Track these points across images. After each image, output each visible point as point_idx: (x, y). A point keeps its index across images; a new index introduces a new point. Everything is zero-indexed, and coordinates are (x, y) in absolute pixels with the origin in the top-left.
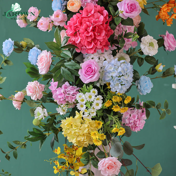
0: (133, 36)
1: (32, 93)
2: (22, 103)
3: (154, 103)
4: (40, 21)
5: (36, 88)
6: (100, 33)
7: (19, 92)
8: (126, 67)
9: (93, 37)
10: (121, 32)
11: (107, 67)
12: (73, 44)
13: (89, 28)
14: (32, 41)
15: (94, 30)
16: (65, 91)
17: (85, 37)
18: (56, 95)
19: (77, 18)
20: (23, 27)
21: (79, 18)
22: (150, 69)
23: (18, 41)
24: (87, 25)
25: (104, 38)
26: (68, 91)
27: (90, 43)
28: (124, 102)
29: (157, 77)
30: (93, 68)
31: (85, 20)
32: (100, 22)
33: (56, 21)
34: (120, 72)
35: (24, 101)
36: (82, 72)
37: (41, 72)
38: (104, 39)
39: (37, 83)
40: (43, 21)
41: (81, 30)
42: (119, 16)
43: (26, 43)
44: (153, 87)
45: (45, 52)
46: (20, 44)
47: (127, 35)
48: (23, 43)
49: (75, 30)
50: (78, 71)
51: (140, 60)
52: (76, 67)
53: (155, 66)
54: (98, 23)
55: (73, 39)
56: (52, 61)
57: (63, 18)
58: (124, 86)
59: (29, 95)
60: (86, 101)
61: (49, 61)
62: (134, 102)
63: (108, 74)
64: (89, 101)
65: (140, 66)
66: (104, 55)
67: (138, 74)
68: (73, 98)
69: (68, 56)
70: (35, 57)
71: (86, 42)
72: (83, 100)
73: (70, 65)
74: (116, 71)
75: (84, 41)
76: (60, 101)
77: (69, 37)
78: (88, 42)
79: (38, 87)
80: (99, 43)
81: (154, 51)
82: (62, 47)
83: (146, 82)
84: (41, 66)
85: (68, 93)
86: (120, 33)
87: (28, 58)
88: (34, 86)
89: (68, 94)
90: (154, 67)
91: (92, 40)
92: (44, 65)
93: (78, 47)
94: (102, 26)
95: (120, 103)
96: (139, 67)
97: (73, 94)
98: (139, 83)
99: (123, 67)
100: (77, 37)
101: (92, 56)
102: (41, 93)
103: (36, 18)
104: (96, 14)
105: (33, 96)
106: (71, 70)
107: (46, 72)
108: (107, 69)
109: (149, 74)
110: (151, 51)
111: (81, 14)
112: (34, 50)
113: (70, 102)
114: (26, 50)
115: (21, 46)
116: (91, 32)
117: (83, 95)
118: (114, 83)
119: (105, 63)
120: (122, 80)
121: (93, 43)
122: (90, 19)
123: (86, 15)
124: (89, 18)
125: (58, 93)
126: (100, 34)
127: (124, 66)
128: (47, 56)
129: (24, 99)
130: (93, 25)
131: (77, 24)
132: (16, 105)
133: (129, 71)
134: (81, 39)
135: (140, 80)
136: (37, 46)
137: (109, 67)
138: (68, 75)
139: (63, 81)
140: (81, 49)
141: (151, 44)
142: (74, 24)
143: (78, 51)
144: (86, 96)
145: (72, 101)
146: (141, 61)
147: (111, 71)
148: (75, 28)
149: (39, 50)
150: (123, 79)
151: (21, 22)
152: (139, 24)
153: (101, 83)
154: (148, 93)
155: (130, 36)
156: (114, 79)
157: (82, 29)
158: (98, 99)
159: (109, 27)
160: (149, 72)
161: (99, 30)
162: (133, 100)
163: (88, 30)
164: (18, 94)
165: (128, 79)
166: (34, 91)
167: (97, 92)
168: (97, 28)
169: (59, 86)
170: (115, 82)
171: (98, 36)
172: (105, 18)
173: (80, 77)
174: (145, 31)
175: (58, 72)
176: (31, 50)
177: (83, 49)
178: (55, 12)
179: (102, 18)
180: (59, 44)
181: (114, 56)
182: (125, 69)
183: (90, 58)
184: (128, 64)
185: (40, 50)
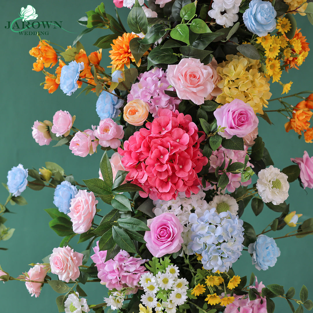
0: (244, 171)
1: (61, 270)
2: (42, 285)
3: (282, 288)
4: (75, 139)
5: (68, 260)
6: (183, 164)
7: (36, 266)
8: (230, 225)
9: (171, 173)
10: (221, 159)
11: (197, 227)
12: (134, 183)
13: (164, 157)
14: (61, 168)
15: (172, 160)
16: (121, 266)
17: (156, 172)
18: (104, 273)
19: (140, 138)
20: (45, 144)
21: (144, 138)
22: (274, 222)
23: (35, 169)
24: (160, 151)
25: (191, 173)
26: (125, 266)
27: (164, 183)
28: (227, 285)
29: (288, 235)
30: (171, 230)
31: (155, 143)
32: (183, 145)
33: (103, 139)
34: (220, 237)
35: (45, 281)
36: (150, 236)
37: (76, 229)
38: (190, 176)
39: (70, 252)
40: (79, 139)
41: (149, 161)
42: (217, 134)
43: (50, 172)
44: (279, 255)
45: (84, 193)
46: (40, 173)
47: (233, 167)
48: (44, 172)
49: (137, 158)
50: (144, 235)
51: (257, 203)
52: (140, 228)
53: (284, 215)
54: (180, 148)
55: (135, 174)
56: (97, 210)
57: (117, 133)
58: (228, 260)
59: (55, 273)
60: (158, 290)
61: (90, 212)
62: (246, 285)
63: (198, 239)
64: (163, 289)
65: (257, 215)
66: (190, 201)
67: (253, 231)
68: (134, 279)
69: (125, 206)
70: (65, 201)
71: (158, 182)
72: (152, 288)
73: (130, 223)
74: (212, 234)
75: (153, 179)
76: (110, 284)
77: (127, 172)
78: (161, 181)
79: (72, 259)
80: (181, 183)
81: (281, 196)
82: (114, 190)
83: (267, 248)
84: (77, 219)
85: (125, 269)
86: (219, 163)
87: (53, 200)
88: (64, 256)
89: (126, 272)
90: (281, 218)
91: (169, 177)
92: (82, 218)
93: (143, 188)
94: (186, 153)
95: (220, 288)
96: (255, 216)
97: (135, 271)
98: (255, 249)
99: (224, 226)
100: (141, 171)
101: (169, 203)
102: (77, 269)
103: (68, 131)
104: (176, 131)
105: (62, 275)
106: (130, 232)
107: (86, 230)
108: (197, 230)
109: (272, 231)
110: (276, 197)
111: (148, 129)
112: (64, 186)
113: (130, 286)
114: (50, 185)
115: (41, 178)
116: (167, 163)
117: (152, 277)
118: (208, 256)
119: (193, 217)
120: (222, 249)
121: (170, 184)
122: (164, 140)
123: (158, 132)
124: (162, 138)
125: (107, 269)
126: (183, 167)
127: (226, 224)
128: (87, 202)
129: (47, 277)
130: (171, 150)
131: (142, 149)
132: (32, 289)
133: (235, 233)
134: (148, 177)
135: (256, 244)
136: (70, 178)
137: (200, 227)
138: (126, 240)
139: (116, 248)
140: (149, 191)
141: (276, 184)
142: (136, 148)
143: (143, 195)
144: (158, 280)
145: (132, 284)
146: (259, 206)
147: (203, 235)
148: (138, 154)
149: (72, 187)
150: (225, 248)
151: (41, 136)
152: (254, 141)
153: (186, 249)
154: (272, 266)
155: (237, 171)
156: (209, 249)
157: (151, 158)
158: (179, 285)
159: (199, 153)
160: (273, 227)
161: (182, 159)
162: (244, 281)
163: (161, 160)
164: (36, 270)
165: (235, 248)
166: (64, 265)
167: (179, 271)
168: (178, 156)
169: (109, 258)
170: (211, 254)
171: (181, 170)
172: (192, 137)
173: (146, 244)
174: (266, 150)
175: (106, 234)
176: (58, 186)
177: (152, 192)
178: (101, 123)
179: (186, 138)
180: (108, 182)
181: (208, 202)
182: (229, 229)
183: (165, 207)
184: (234, 220)
185: (75, 187)
